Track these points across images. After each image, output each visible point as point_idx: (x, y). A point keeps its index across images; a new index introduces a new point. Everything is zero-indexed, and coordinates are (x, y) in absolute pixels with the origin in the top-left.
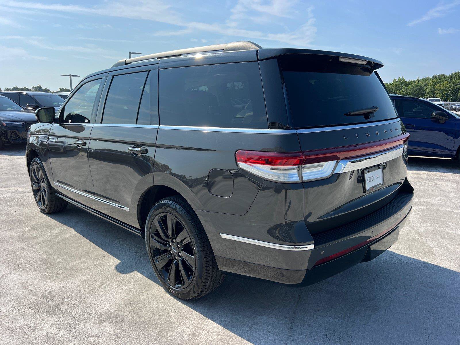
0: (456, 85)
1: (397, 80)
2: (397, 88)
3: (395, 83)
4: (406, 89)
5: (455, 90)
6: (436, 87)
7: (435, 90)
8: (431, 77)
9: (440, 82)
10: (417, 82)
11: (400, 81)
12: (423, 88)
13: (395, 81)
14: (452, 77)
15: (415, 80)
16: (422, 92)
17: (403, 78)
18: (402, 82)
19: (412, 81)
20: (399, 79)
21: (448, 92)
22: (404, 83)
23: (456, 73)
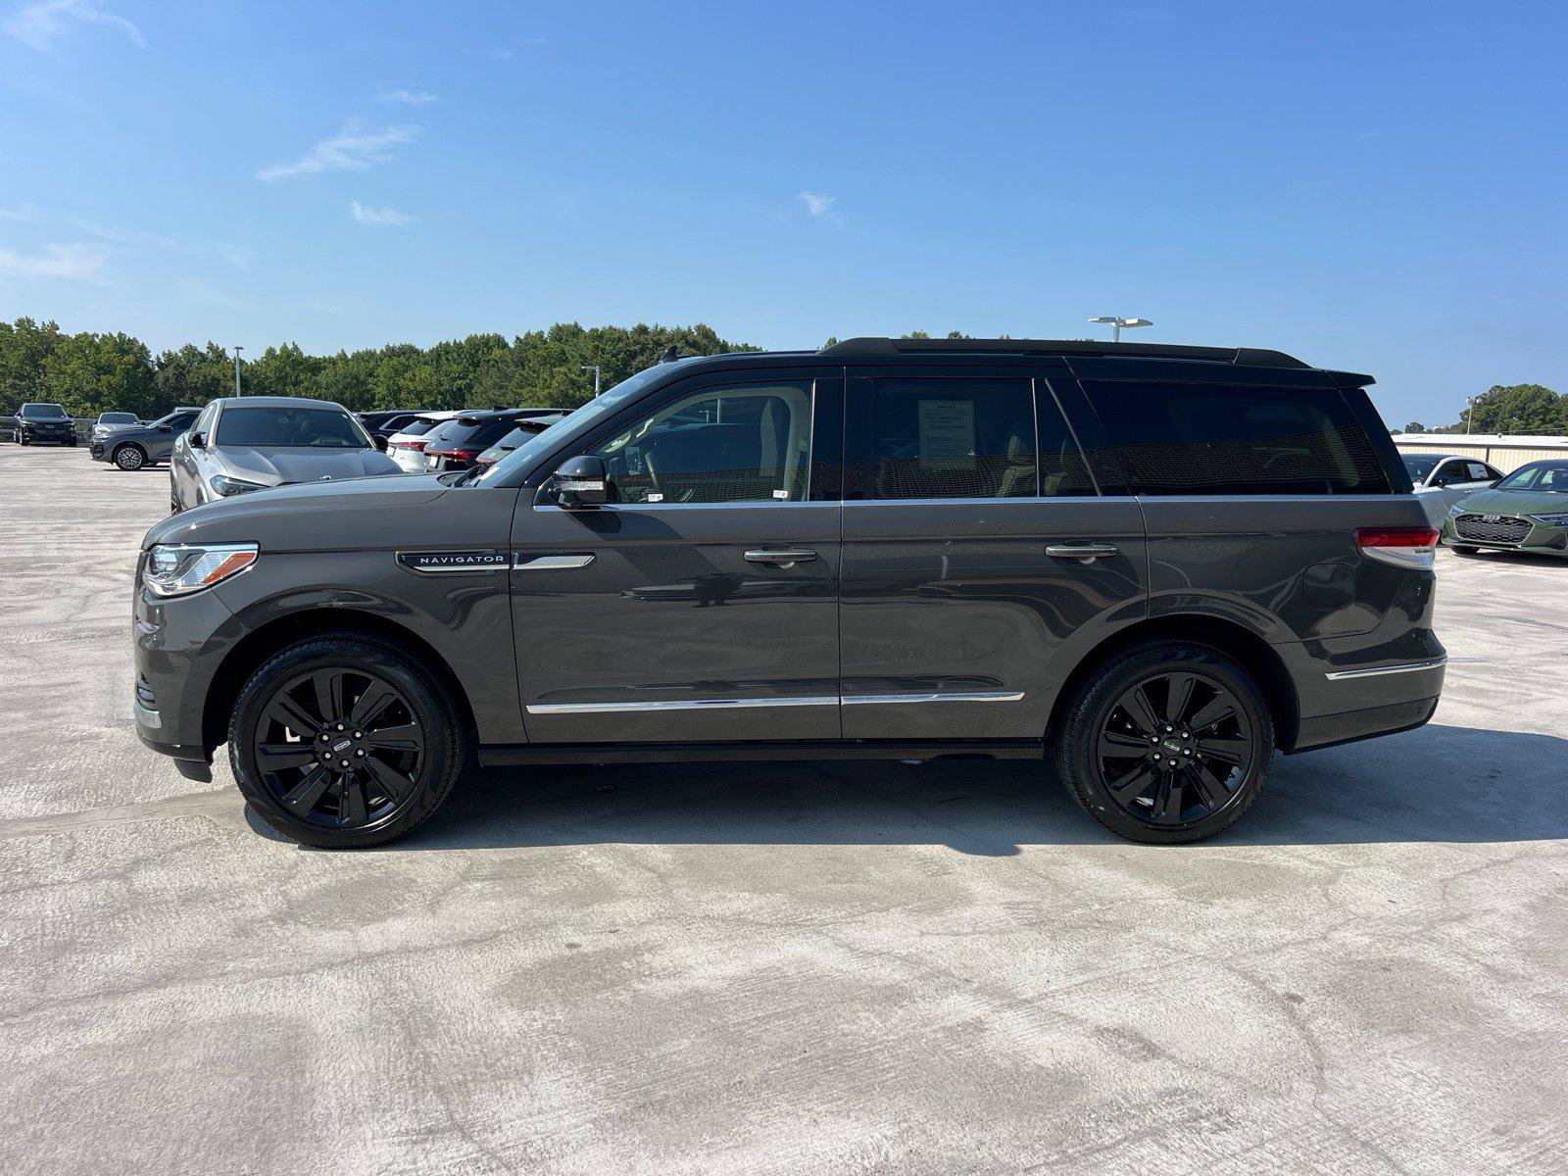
0: (454, 380)
1: (278, 352)
2: (282, 379)
3: (274, 363)
4: (316, 383)
5: (454, 393)
6: (401, 382)
7: (400, 389)
8: (378, 352)
9: (407, 368)
10: (340, 364)
11: (289, 355)
12: (364, 383)
13: (270, 352)
14: (440, 355)
15: (334, 355)
16: (362, 394)
17: (296, 348)
18: (296, 360)
19: (325, 360)
20: (285, 347)
21: (436, 400)
22: (301, 363)
23: (448, 344)
